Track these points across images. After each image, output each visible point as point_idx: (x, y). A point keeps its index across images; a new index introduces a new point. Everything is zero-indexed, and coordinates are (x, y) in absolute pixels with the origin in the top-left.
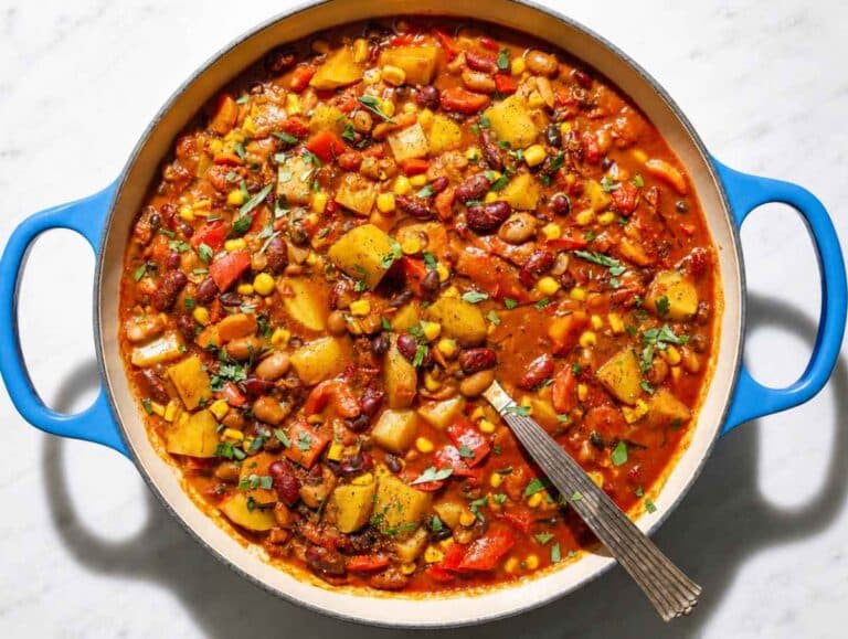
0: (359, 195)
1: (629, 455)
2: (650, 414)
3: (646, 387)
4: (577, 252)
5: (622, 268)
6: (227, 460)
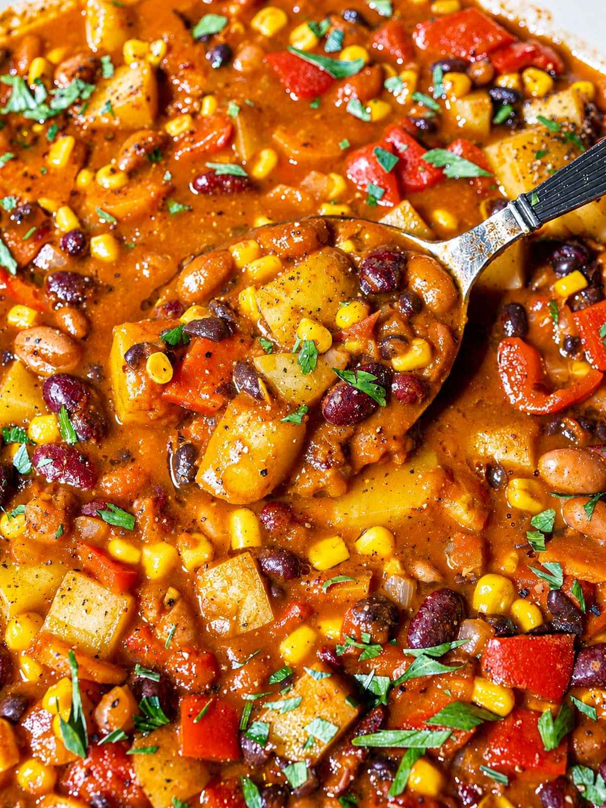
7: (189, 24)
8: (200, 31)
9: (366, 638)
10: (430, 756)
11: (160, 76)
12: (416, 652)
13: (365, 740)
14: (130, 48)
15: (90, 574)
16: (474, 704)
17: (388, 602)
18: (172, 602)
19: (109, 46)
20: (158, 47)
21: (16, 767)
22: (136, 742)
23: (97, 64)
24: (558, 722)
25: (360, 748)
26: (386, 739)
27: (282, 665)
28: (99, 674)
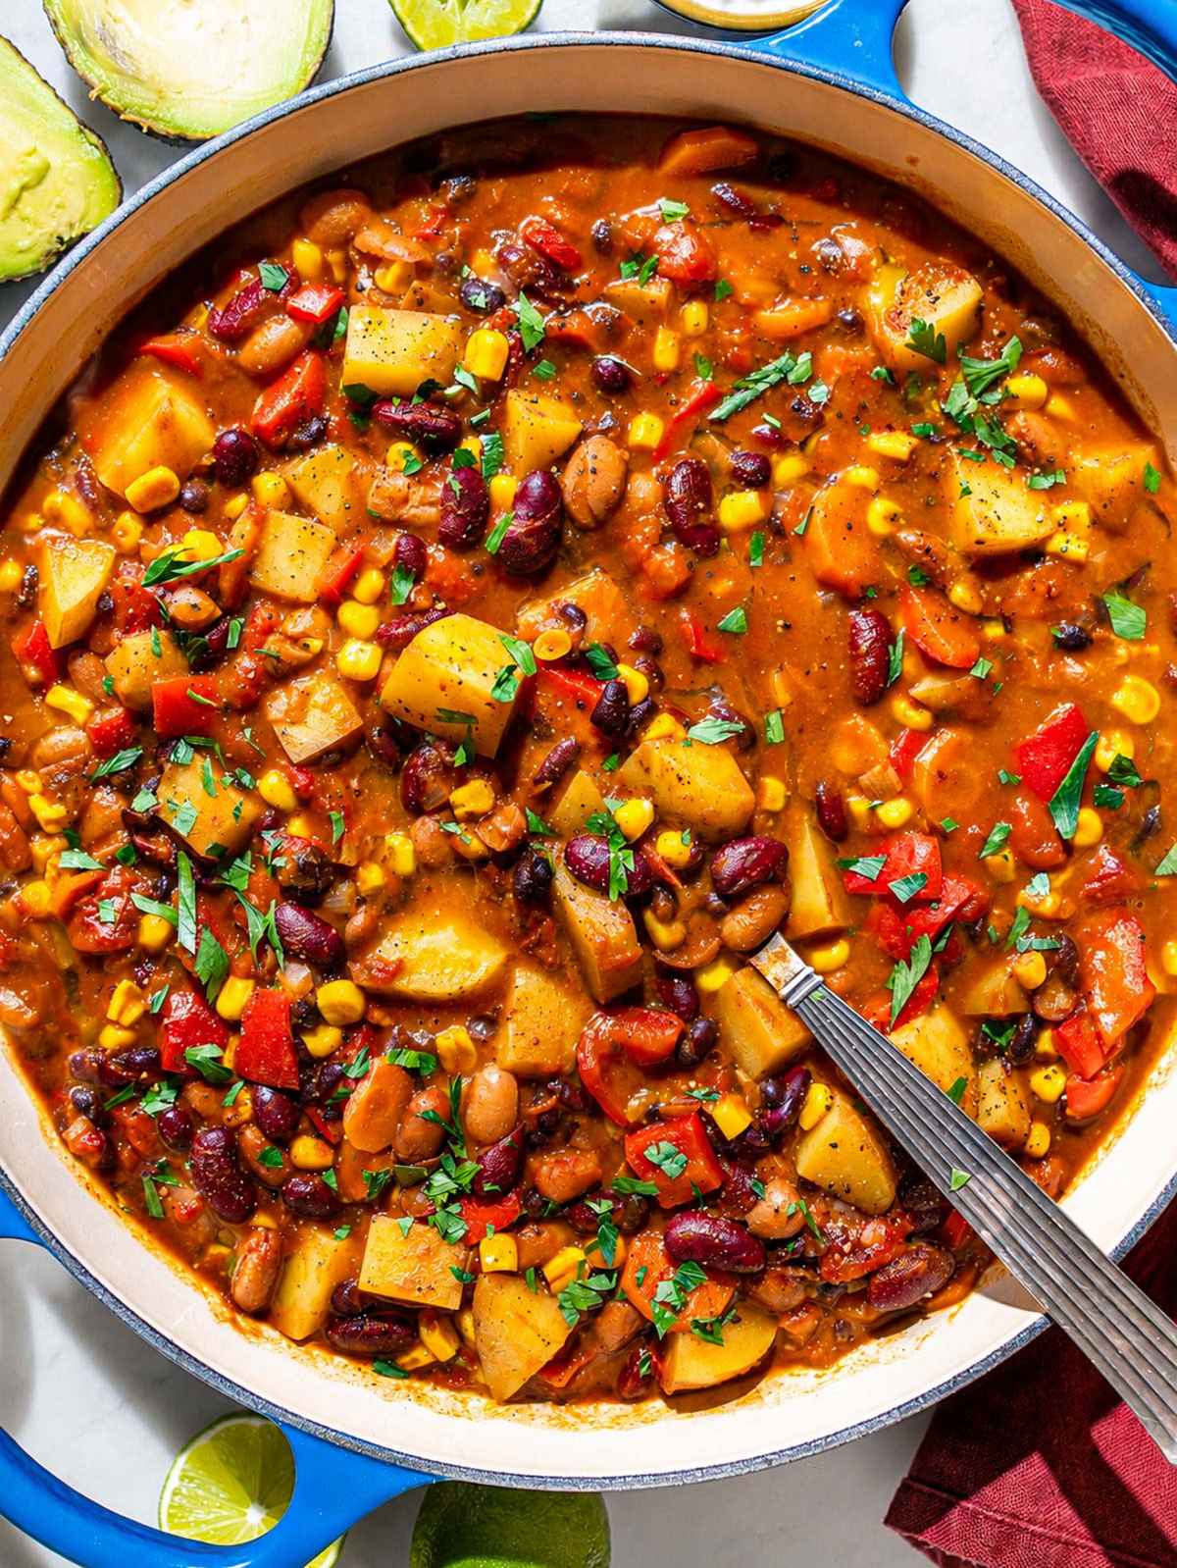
0: (314, 716)
1: (1140, 604)
2: (1099, 508)
3: (1046, 483)
4: (715, 414)
5: (805, 357)
6: (596, 1312)
7: (1126, 586)
8: (1115, 602)
9: (279, 862)
10: (173, 934)
11: (1032, 554)
12: (271, 916)
13: (185, 865)
14: (1078, 511)
15: (335, 550)
16: (228, 976)
17: (329, 886)
18: (306, 647)
19: (1078, 481)
20: (1077, 549)
21: (133, 510)
22: (163, 634)
23: (1048, 467)
24: (211, 1064)
25: (176, 859)
26: (185, 888)
27: (255, 777)
28: (226, 583)
